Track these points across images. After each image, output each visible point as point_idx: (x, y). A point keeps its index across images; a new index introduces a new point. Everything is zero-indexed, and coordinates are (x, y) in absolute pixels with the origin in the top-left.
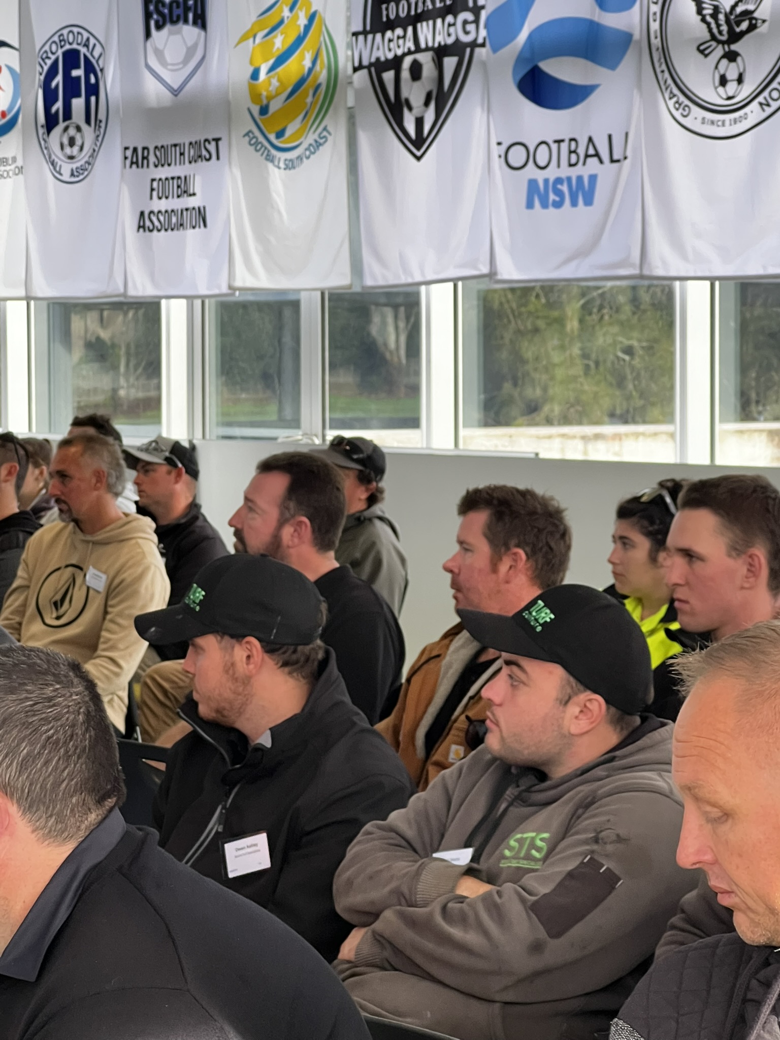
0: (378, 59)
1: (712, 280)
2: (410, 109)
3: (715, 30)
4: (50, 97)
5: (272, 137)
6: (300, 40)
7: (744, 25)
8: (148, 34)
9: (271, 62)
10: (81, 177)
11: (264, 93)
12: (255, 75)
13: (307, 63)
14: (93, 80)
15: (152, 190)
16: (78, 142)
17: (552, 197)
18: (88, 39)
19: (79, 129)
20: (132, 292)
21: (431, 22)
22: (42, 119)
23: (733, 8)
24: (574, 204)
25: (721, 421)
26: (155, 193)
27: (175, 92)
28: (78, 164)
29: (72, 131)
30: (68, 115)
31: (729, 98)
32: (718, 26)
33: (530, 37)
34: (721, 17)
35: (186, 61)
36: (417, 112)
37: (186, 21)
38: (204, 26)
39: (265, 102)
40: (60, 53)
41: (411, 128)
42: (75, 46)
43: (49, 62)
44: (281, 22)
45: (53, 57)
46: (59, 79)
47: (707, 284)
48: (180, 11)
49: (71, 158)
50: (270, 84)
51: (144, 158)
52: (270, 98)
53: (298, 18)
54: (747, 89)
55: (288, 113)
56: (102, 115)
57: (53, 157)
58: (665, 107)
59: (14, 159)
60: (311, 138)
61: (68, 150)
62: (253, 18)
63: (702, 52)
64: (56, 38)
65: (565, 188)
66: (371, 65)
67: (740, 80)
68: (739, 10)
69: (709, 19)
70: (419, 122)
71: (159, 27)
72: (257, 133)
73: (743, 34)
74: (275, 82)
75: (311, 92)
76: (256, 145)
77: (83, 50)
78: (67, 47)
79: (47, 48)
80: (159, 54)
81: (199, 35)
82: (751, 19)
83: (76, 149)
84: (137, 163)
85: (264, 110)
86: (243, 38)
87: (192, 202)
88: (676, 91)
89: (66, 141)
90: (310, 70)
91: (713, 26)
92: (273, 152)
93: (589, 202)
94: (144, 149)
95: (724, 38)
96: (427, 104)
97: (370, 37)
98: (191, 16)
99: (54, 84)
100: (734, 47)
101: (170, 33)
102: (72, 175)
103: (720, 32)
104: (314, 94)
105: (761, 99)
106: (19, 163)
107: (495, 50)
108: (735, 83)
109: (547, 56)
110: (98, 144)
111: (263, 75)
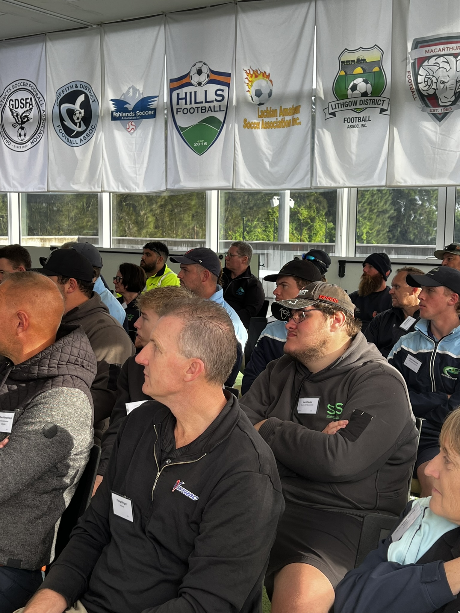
1: (19, 193)
3: (17, 120)
7: (26, 119)
23: (22, 114)
25: (22, 236)
31: (22, 140)
32: (18, 119)
34: (19, 116)
47: (17, 194)
54: (27, 138)
58: (3, 142)
63: (14, 126)
67: (25, 135)
68: (24, 115)
69: (15, 117)
73: (25, 122)
82: (28, 118)
88: (6, 137)
91: (17, 119)
95: (20, 123)
100: (23, 126)
103: (19, 121)
105: (31, 141)
108: (24, 136)
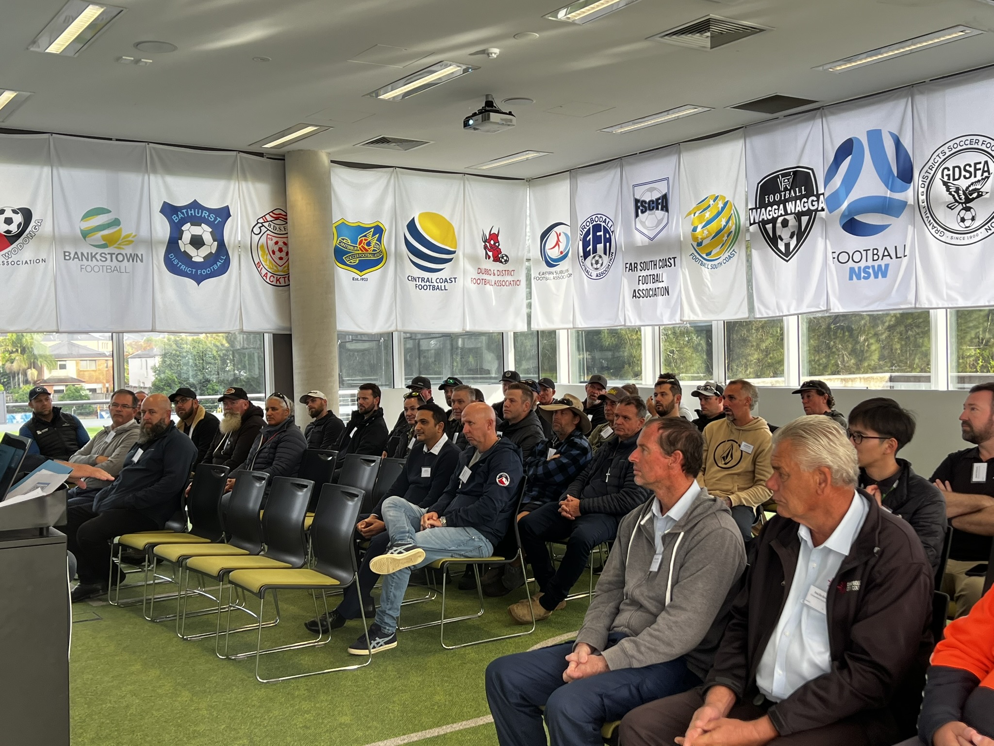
0: (763, 219)
2: (782, 240)
3: (957, 198)
4: (586, 244)
5: (704, 256)
6: (719, 214)
7: (975, 195)
8: (637, 215)
9: (704, 223)
10: (602, 277)
11: (700, 237)
12: (695, 230)
13: (723, 223)
14: (608, 236)
15: (639, 280)
16: (600, 262)
17: (863, 274)
18: (605, 219)
19: (600, 257)
20: (628, 324)
21: (794, 202)
22: (581, 254)
23: (967, 188)
24: (876, 277)
26: (641, 282)
27: (651, 239)
28: (600, 272)
29: (597, 258)
30: (595, 251)
31: (966, 227)
32: (959, 196)
33: (849, 206)
34: (961, 192)
35: (657, 226)
36: (785, 241)
37: (657, 209)
38: (667, 211)
39: (700, 240)
40: (591, 225)
41: (782, 248)
42: (598, 222)
43: (586, 230)
44: (709, 206)
45: (588, 228)
46: (591, 236)
47: (945, 310)
48: (654, 205)
49: (597, 269)
50: (703, 233)
51: (635, 267)
52: (703, 239)
53: (718, 204)
54: (977, 223)
55: (713, 245)
56: (613, 250)
57: (587, 269)
59: (567, 270)
60: (727, 255)
61: (595, 266)
62: (694, 206)
64: (589, 220)
65: (871, 270)
66: (759, 222)
67: (973, 219)
70: (787, 245)
71: (643, 212)
72: (696, 254)
73: (974, 199)
74: (706, 232)
75: (726, 235)
76: (696, 259)
77: (603, 224)
78: (595, 223)
79: (584, 224)
80: (643, 223)
81: (664, 215)
82: (978, 193)
83: (599, 266)
84: (632, 269)
85: (700, 244)
86: (689, 214)
87: (661, 285)
88: (936, 225)
89: (594, 262)
90: (725, 226)
91: (956, 196)
92: (704, 261)
93: (884, 275)
94: (635, 263)
95: (963, 201)
96: (792, 237)
97: (759, 210)
98: (660, 207)
99: (588, 239)
100: (968, 205)
101: (649, 214)
102: (597, 276)
103: (960, 199)
104: (728, 237)
105: (986, 227)
106: (570, 272)
107: (831, 211)
108: (970, 221)
109: (858, 213)
110: (611, 263)
111: (699, 229)
